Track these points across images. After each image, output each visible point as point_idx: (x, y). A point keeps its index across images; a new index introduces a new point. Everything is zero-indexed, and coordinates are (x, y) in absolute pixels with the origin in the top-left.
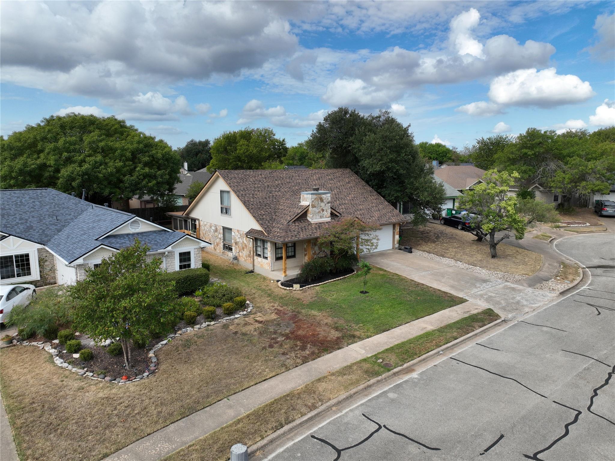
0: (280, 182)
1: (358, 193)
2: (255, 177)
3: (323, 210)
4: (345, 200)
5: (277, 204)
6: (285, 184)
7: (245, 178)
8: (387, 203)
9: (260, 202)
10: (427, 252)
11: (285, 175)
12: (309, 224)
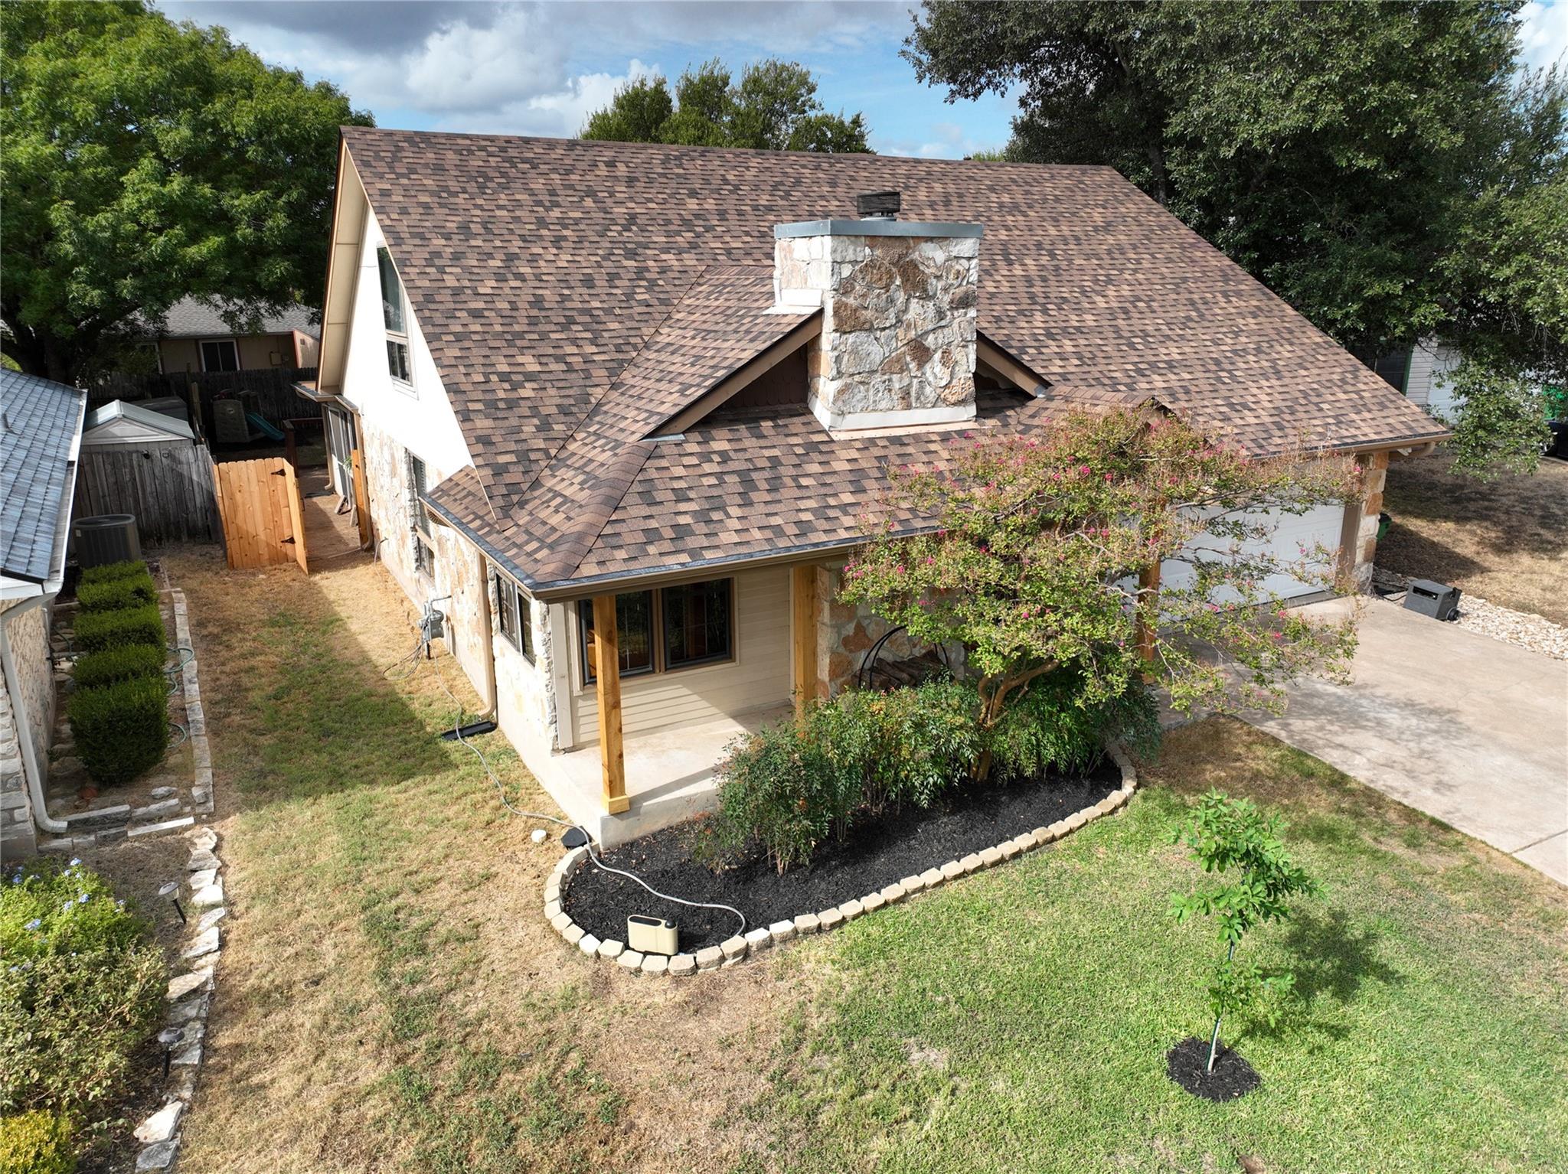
0: (710, 204)
1: (1156, 279)
2: (568, 172)
3: (921, 353)
4: (1079, 311)
5: (646, 318)
6: (740, 213)
7: (504, 175)
8: (1315, 336)
9: (538, 302)
10: (1543, 613)
11: (753, 171)
12: (812, 447)
